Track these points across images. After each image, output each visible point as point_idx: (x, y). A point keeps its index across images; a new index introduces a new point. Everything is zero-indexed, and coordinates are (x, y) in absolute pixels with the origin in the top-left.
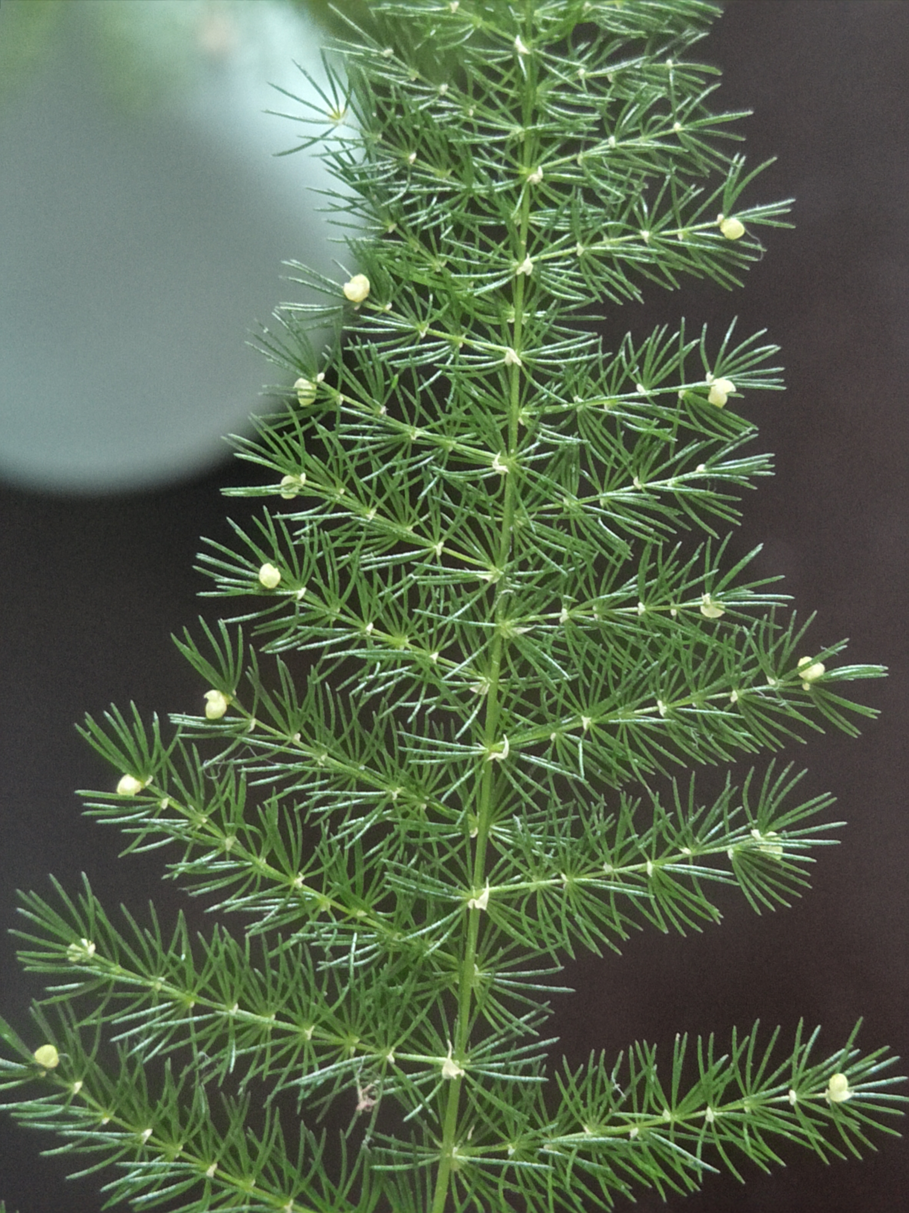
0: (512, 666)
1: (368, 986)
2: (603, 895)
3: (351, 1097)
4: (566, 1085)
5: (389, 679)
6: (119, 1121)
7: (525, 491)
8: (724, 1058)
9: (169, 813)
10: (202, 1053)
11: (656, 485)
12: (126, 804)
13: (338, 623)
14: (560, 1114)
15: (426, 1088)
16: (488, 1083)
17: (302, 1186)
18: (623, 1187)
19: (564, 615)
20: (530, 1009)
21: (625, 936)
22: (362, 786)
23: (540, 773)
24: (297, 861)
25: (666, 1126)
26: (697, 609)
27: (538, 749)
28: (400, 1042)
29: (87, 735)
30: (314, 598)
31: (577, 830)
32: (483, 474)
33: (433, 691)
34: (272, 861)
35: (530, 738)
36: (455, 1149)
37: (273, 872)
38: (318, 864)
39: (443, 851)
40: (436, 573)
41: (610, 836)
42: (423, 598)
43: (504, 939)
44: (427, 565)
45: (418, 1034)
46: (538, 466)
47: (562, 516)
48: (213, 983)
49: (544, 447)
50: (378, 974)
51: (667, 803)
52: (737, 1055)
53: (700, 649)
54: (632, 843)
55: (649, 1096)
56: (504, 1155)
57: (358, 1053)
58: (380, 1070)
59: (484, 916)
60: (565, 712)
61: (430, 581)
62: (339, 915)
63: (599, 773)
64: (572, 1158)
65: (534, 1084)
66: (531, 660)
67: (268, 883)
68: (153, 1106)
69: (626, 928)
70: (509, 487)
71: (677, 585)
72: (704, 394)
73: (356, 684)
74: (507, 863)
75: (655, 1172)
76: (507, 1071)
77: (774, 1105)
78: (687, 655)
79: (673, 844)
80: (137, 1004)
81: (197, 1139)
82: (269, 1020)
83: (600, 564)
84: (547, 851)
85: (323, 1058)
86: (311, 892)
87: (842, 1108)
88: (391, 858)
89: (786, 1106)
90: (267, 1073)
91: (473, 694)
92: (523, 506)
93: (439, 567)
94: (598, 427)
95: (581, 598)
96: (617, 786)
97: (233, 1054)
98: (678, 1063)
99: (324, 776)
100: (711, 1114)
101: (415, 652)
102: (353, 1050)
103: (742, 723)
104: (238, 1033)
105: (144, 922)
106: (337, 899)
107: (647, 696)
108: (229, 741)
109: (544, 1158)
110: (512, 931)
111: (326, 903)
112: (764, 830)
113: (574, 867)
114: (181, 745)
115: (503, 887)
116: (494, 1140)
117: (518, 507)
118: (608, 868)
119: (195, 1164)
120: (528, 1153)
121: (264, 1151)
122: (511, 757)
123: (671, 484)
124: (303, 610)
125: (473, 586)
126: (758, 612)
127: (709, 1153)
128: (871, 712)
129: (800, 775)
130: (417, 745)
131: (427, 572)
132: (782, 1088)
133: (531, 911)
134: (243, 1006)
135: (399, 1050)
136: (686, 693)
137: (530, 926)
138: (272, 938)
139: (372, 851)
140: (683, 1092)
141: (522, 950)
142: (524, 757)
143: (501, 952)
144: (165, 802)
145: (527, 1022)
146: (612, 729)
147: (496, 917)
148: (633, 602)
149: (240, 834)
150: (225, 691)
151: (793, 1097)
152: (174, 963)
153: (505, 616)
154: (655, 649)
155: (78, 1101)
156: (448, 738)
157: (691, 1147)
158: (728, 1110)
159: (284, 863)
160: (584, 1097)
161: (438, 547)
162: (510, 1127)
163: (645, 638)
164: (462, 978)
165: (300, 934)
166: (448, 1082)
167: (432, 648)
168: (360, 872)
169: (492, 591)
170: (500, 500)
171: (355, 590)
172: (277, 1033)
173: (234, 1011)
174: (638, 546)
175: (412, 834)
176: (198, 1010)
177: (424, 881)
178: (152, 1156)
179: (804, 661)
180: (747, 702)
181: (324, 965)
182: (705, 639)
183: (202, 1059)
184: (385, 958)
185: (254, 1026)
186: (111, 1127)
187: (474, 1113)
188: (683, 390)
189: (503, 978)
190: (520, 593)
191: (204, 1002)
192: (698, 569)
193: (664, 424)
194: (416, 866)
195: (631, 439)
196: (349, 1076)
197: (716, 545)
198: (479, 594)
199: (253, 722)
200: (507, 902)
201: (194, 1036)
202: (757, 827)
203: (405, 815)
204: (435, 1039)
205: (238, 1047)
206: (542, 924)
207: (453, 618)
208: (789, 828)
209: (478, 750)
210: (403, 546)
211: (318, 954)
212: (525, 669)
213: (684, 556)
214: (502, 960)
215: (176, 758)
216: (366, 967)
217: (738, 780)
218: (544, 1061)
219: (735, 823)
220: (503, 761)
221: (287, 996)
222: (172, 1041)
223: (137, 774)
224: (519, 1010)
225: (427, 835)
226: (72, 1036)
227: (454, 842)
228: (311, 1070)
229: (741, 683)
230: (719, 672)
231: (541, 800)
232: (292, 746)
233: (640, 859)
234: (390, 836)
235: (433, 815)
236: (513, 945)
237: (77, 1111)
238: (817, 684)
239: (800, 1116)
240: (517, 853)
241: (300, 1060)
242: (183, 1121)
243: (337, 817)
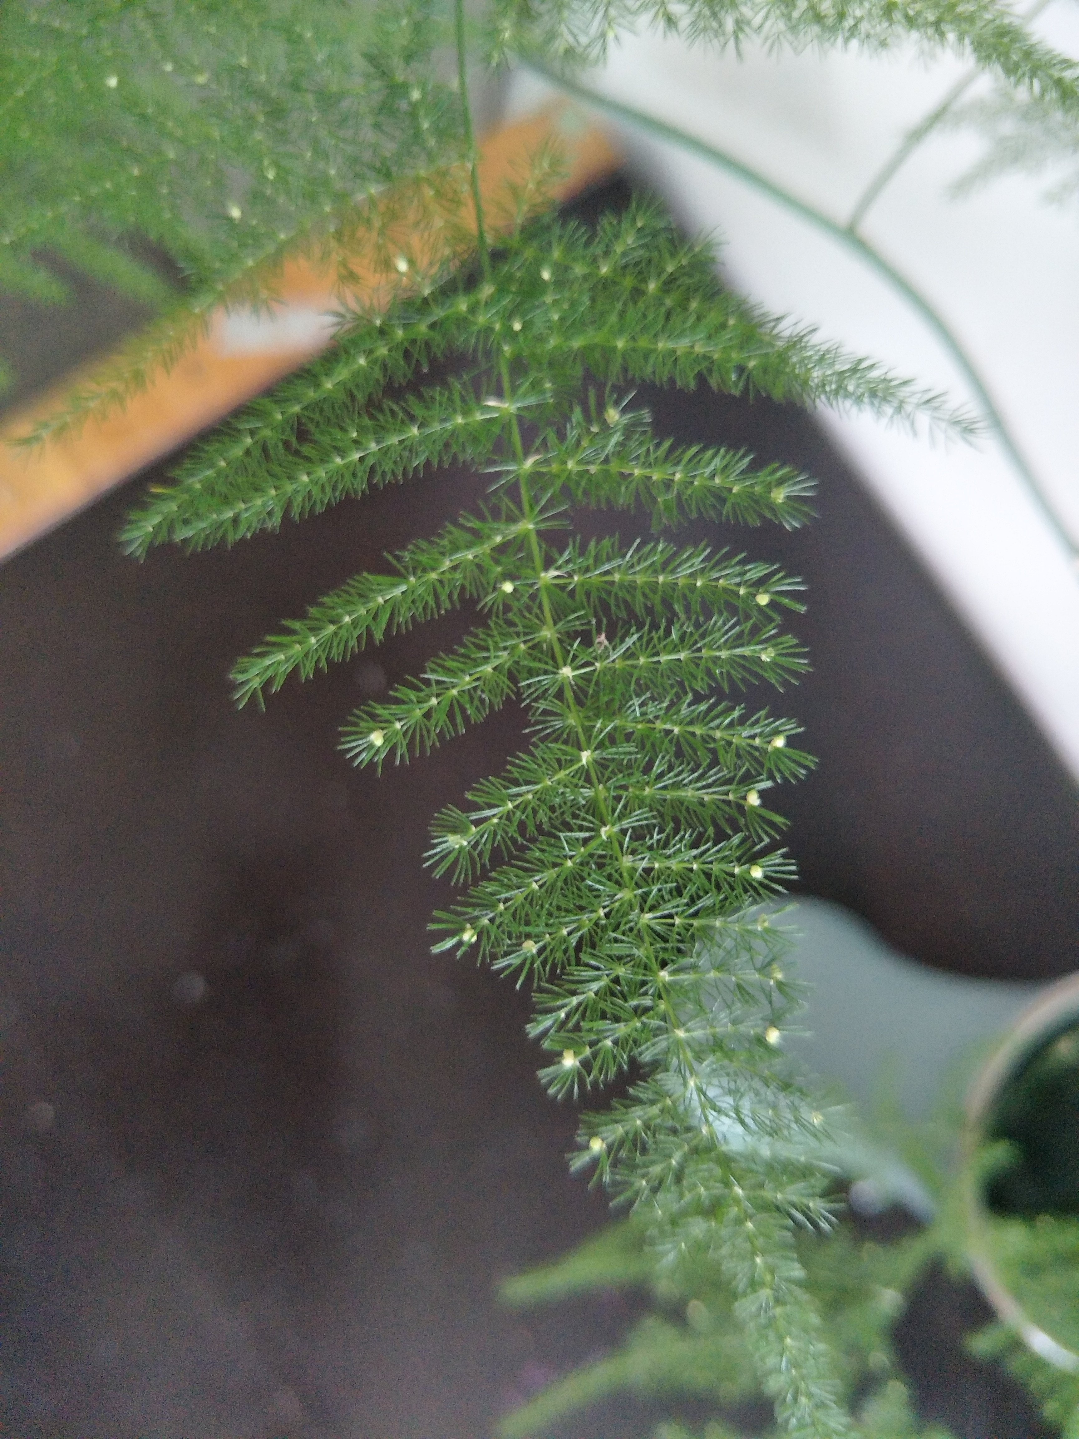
0: (616, 876)
1: (623, 694)
2: (528, 783)
3: (609, 638)
4: (509, 688)
5: (674, 845)
6: (714, 584)
7: (646, 967)
8: (438, 731)
9: (753, 737)
10: (689, 630)
11: (581, 998)
12: (776, 732)
13: (711, 862)
14: (505, 672)
15: (575, 657)
16: (546, 673)
17: (614, 590)
18: (462, 650)
19: (601, 913)
20: (540, 715)
21: (508, 767)
22: (665, 788)
23: (581, 829)
24: (682, 740)
25: (453, 687)
26: (536, 943)
27: (586, 841)
28: (596, 674)
29: (810, 757)
30: (728, 870)
31: (552, 809)
32: (670, 967)
33: (651, 848)
34: (693, 734)
35: (593, 844)
36: (549, 636)
37: (691, 729)
38: (671, 741)
39: (613, 772)
40: (673, 907)
41: (535, 812)
42: (674, 893)
43: (566, 742)
44: (680, 909)
45: (589, 681)
46: (644, 983)
47: (623, 961)
48: (698, 665)
49: (646, 993)
50: (620, 701)
51: (513, 840)
52: (433, 735)
53: (527, 923)
54: (523, 813)
55: (467, 697)
56: (525, 642)
57: (614, 661)
58: (601, 657)
59: (580, 749)
60: (581, 864)
61: (674, 902)
62: (650, 721)
63: (553, 841)
64: (492, 654)
65: (524, 680)
66: (608, 883)
67: (691, 723)
68: (702, 597)
69: (510, 772)
70: (655, 966)
71: (552, 950)
72: (576, 1054)
73: (691, 836)
74: (579, 779)
75: (449, 664)
76: (539, 682)
77: (406, 718)
78: (533, 918)
79: (503, 821)
80: (730, 640)
81: (674, 590)
82: (664, 658)
83: (593, 946)
84: (563, 793)
85: (630, 651)
86: (668, 726)
87: (371, 730)
88: (636, 759)
89: (400, 720)
90: (654, 634)
91: (631, 854)
92: (644, 958)
93: (674, 911)
94: (623, 1015)
95: (596, 924)
96: (541, 838)
97: (674, 636)
98: (459, 719)
99: (685, 785)
100: (434, 701)
101: (668, 863)
102: (617, 661)
103: (492, 894)
104: (675, 646)
105: (744, 680)
106: (654, 729)
107: (545, 888)
108: (739, 783)
109: (505, 648)
110: (564, 747)
111: (659, 725)
112: (462, 848)
113: (546, 790)
114: (761, 772)
115: (576, 767)
116: (533, 647)
117: (647, 957)
118: (530, 796)
119: (670, 578)
120: (514, 648)
121: (640, 598)
122: (599, 831)
123: (575, 1001)
124: (732, 862)
125: (652, 909)
126: (506, 954)
127: (427, 682)
128: (432, 927)
129: (454, 880)
130: (646, 819)
131: (677, 906)
132: (405, 728)
133: (559, 761)
134: (679, 660)
135: (595, 670)
136: (526, 899)
137: (556, 754)
138: (678, 697)
139: (647, 758)
140: (451, 706)
141: (556, 740)
142: (593, 834)
143: (565, 736)
144: (757, 741)
145: (538, 708)
146: (555, 865)
147: (575, 751)
148: (570, 934)
149: (714, 740)
150: (752, 807)
151: (398, 725)
152: (721, 667)
153: (630, 900)
154: (550, 914)
155: (739, 585)
156: (633, 828)
157: (438, 682)
158: (426, 706)
159: (688, 736)
160: (498, 684)
161: (677, 921)
162: (527, 656)
163: (557, 917)
164: (579, 716)
165: (665, 705)
166: (565, 665)
167: (660, 870)
168: (648, 745)
169: (642, 910)
170: (656, 958)
171: (710, 881)
172: (657, 654)
173: (682, 656)
174: (578, 962)
175: (631, 775)
176: (699, 650)
177: (616, 753)
178: (692, 574)
179: (474, 939)
180: (493, 906)
181: (648, 695)
182: (528, 929)
183: (687, 628)
184: (620, 709)
185: (670, 653)
186: (718, 579)
187: (547, 656)
188: (587, 1051)
189: (558, 724)
190: (628, 914)
191: (697, 655)
192: (544, 963)
193: (591, 1030)
194: (623, 759)
195: (604, 1016)
196: (614, 649)
197: (540, 979)
198: (647, 907)
199: (731, 797)
200: (571, 761)
201: (696, 636)
202: (465, 847)
203: (638, 782)
204: (580, 682)
205: (673, 640)
206: (552, 756)
207: (655, 889)
208: (450, 852)
209: (616, 829)
210: (695, 915)
211: (653, 699)
212: (609, 877)
213: (554, 967)
214: (562, 733)
215: (762, 765)
216: (627, 702)
217: (483, 866)
218: (523, 694)
219: (477, 843)
220: (601, 827)
221: (659, 674)
222: (706, 630)
223: (777, 750)
224: (545, 712)
225: (623, 777)
226: (755, 613)
227: (609, 779)
228: (634, 643)
229: (501, 915)
230: (514, 916)
231: (575, 816)
232: (707, 793)
233: (516, 807)
234: (641, 769)
235: (625, 788)
236: (560, 741)
237: (738, 580)
238: (462, 930)
239: (392, 718)
240: (576, 786)
241: (641, 645)
242: (685, 597)
243: (670, 769)
